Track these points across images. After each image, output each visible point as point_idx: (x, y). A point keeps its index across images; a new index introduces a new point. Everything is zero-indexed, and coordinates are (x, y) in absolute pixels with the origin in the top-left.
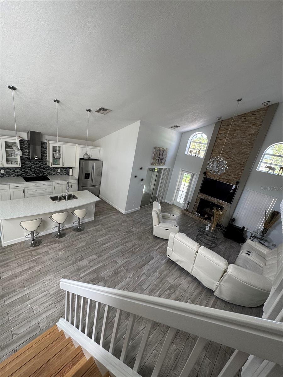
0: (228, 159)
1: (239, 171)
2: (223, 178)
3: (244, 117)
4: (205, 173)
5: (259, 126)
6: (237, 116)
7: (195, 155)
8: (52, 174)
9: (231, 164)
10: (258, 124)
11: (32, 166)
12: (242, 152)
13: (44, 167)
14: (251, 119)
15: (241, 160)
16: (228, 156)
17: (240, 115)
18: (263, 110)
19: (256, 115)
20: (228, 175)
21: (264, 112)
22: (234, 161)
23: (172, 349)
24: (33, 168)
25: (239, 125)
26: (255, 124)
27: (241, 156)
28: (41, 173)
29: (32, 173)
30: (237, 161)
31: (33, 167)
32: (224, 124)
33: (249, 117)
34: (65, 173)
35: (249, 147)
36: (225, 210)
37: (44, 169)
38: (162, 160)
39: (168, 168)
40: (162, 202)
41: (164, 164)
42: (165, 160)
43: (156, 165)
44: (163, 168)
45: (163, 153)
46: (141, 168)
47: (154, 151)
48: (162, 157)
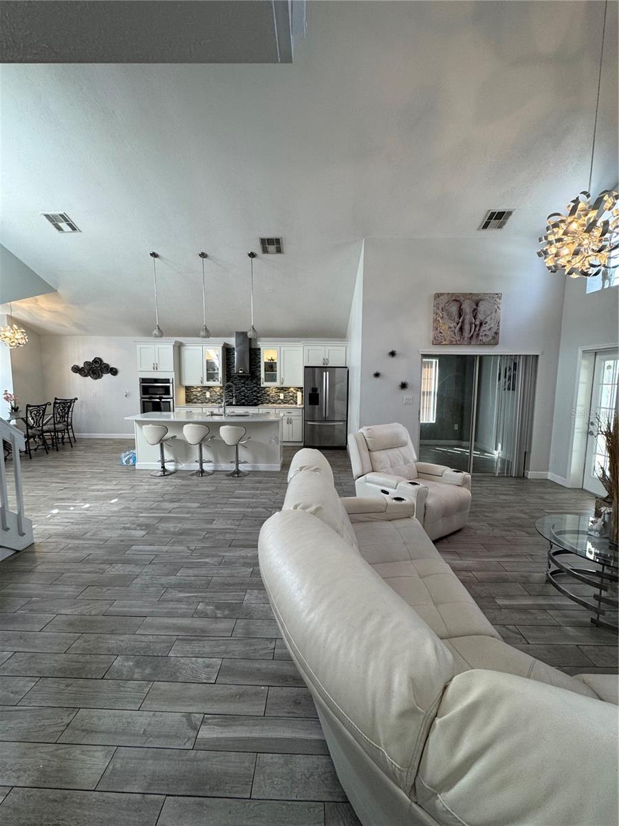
8: (270, 401)
11: (242, 387)
13: (259, 388)
23: (21, 683)
24: (243, 391)
28: (254, 399)
29: (242, 399)
31: (243, 389)
34: (292, 401)
37: (259, 393)
38: (479, 330)
39: (526, 356)
40: (529, 477)
41: (494, 341)
42: (494, 330)
43: (451, 343)
44: (497, 355)
45: (475, 307)
46: (393, 354)
47: (433, 305)
48: (475, 319)
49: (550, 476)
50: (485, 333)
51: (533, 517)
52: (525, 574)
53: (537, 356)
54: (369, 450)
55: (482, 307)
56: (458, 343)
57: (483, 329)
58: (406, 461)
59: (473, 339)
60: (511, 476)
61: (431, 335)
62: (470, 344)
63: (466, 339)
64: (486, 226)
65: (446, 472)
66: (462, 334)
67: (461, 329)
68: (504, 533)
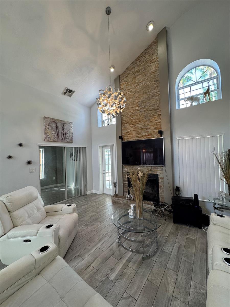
0: (140, 111)
1: (157, 118)
2: (143, 136)
3: (139, 61)
4: (121, 138)
5: (157, 60)
6: (132, 63)
7: (108, 124)
9: (144, 115)
10: (154, 59)
12: (151, 95)
14: (146, 58)
15: (154, 105)
16: (138, 107)
17: (134, 61)
18: (154, 43)
19: (149, 52)
20: (147, 129)
21: (155, 45)
22: (147, 110)
25: (136, 71)
26: (152, 60)
27: (151, 100)
30: (150, 108)
32: (123, 78)
33: (143, 58)
35: (157, 87)
36: (160, 178)
38: (65, 136)
39: (83, 147)
40: (88, 194)
41: (71, 142)
42: (71, 137)
43: (54, 141)
44: (73, 147)
45: (63, 126)
46: (21, 145)
47: (43, 122)
48: (63, 131)
49: (94, 191)
50: (68, 137)
51: (97, 213)
52: (110, 248)
53: (86, 148)
54: (9, 212)
55: (66, 127)
56: (57, 141)
57: (67, 136)
58: (38, 209)
59: (63, 140)
60: (82, 196)
61: (44, 136)
62: (62, 142)
63: (60, 140)
64: (65, 94)
65: (64, 208)
66: (58, 138)
67: (58, 135)
68: (92, 227)
